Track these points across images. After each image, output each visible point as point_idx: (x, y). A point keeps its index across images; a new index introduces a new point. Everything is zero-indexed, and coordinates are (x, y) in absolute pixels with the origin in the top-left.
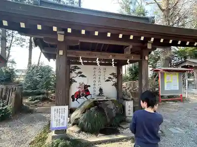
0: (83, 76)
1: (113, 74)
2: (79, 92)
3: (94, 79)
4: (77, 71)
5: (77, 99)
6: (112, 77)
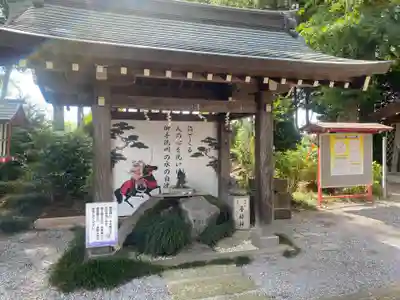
0: (140, 146)
1: (209, 140)
2: (133, 182)
3: (167, 153)
4: (127, 134)
5: (128, 197)
6: (206, 145)
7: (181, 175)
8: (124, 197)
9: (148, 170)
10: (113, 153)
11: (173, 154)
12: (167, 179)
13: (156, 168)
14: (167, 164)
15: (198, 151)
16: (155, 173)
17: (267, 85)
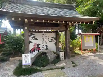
0: (36, 39)
1: (53, 37)
2: (34, 48)
3: (43, 41)
4: (33, 36)
5: (33, 52)
6: (53, 39)
7: (46, 46)
8: (32, 52)
9: (38, 45)
10: (29, 41)
11: (44, 41)
12: (43, 47)
13: (40, 45)
14: (43, 44)
15: (51, 40)
16: (40, 46)
17: (68, 23)
